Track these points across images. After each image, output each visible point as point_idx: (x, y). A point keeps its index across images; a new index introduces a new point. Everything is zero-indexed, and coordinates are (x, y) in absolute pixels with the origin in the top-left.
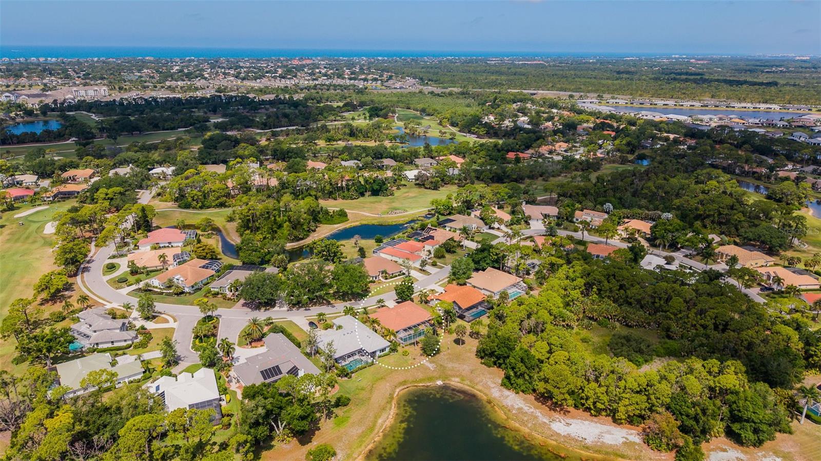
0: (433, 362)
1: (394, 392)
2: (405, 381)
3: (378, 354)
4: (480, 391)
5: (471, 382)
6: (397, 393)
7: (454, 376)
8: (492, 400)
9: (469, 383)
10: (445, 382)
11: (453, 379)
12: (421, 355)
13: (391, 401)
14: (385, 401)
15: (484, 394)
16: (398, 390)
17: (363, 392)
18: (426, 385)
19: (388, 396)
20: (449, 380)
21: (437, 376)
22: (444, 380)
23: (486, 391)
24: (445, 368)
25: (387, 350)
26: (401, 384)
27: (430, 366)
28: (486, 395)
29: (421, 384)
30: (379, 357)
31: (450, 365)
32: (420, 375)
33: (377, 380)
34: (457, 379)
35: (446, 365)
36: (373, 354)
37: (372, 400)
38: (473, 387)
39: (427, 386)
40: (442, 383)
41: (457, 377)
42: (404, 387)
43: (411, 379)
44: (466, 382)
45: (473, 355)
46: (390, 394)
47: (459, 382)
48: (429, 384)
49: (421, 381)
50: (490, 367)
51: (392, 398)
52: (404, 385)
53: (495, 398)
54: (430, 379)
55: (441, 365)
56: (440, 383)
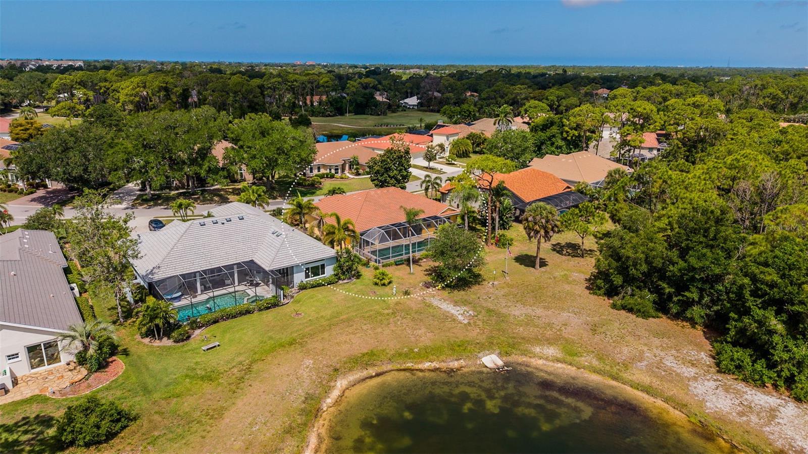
0: (465, 303)
1: (327, 390)
2: (371, 354)
3: (299, 278)
4: (647, 390)
5: (600, 359)
6: (335, 393)
7: (538, 341)
8: (714, 425)
9: (595, 363)
10: (510, 359)
11: (537, 349)
12: (427, 285)
13: (306, 426)
14: (278, 425)
15: (666, 400)
16: (341, 383)
17: (207, 387)
18: (443, 366)
19: (298, 404)
20: (525, 353)
21: (482, 339)
22: (507, 354)
23: (672, 390)
24: (502, 318)
25: (329, 271)
26: (357, 362)
27: (456, 311)
28: (680, 406)
29: (427, 365)
30: (303, 288)
31: (518, 311)
32: (425, 337)
33: (273, 349)
34: (551, 351)
35: (504, 311)
36: (283, 276)
37: (229, 417)
38: (615, 378)
39: (451, 372)
40: (500, 363)
41: (550, 342)
42: (365, 373)
43: (392, 346)
44: (585, 360)
45: (581, 289)
46: (309, 398)
47: (558, 361)
48: (455, 364)
49: (427, 353)
50: (645, 315)
51: (311, 411)
52: (366, 366)
53: (720, 418)
54: (459, 348)
55: (489, 311)
56: (491, 360)
